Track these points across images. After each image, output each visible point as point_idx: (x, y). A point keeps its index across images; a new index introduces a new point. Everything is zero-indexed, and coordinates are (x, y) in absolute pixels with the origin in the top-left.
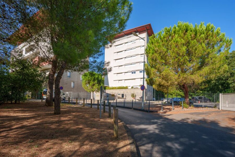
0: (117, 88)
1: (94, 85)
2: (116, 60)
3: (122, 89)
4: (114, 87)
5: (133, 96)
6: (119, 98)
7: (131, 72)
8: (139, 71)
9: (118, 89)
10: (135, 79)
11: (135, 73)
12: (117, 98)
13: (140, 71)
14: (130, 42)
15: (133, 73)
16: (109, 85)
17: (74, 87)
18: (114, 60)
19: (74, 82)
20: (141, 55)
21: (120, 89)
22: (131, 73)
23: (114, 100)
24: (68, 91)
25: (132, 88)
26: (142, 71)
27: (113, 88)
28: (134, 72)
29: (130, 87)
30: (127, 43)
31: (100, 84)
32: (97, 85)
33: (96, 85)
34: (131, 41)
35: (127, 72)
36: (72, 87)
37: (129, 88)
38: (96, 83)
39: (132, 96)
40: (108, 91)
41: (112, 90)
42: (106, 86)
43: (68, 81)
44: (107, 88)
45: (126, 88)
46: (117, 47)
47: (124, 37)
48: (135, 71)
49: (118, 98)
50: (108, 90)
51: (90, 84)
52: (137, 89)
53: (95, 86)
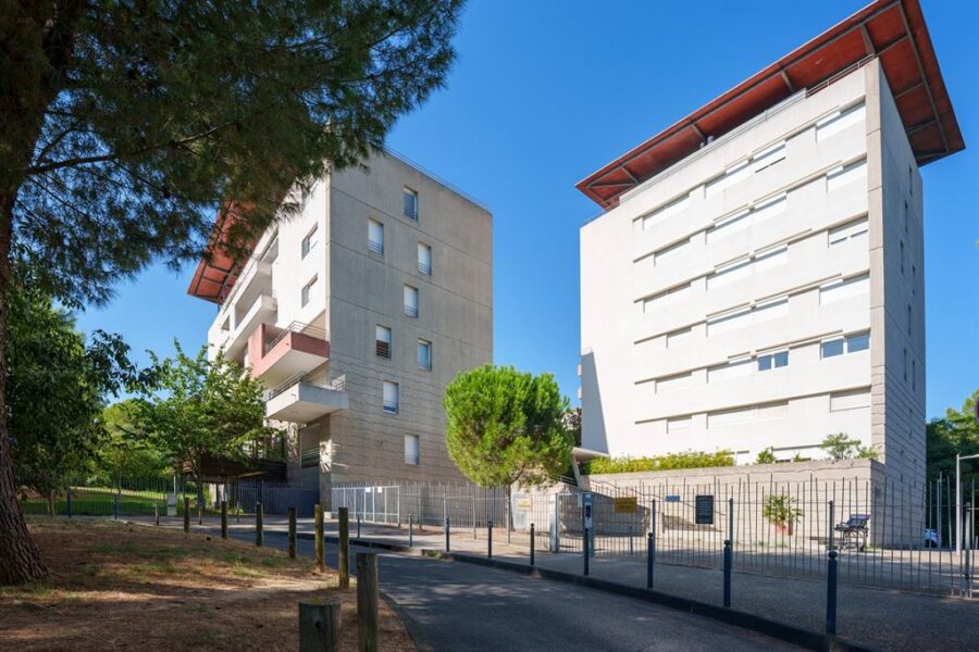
0: (658, 463)
1: (506, 443)
2: (646, 299)
3: (692, 471)
4: (638, 457)
5: (779, 511)
6: (672, 523)
7: (754, 358)
8: (818, 345)
9: (664, 467)
10: (784, 402)
11: (782, 360)
12: (659, 526)
13: (824, 346)
14: (745, 166)
15: (764, 364)
16: (607, 452)
17: (417, 460)
18: (636, 302)
19: (417, 437)
20: (831, 230)
21: (674, 467)
22: (756, 363)
23: (632, 533)
24: (384, 484)
25: (765, 458)
26: (841, 341)
27: (631, 467)
28: (776, 356)
29: (753, 458)
30: (723, 176)
31: (547, 440)
32: (523, 442)
33: (519, 440)
34: (751, 161)
35: (725, 365)
36: (407, 462)
37: (740, 460)
38: (521, 431)
39: (768, 513)
40: (602, 484)
41: (627, 475)
42: (593, 458)
43: (389, 430)
44: (595, 465)
45: (722, 461)
46: (650, 221)
47: (698, 148)
48: (787, 349)
49: (666, 526)
50: (603, 477)
51: (487, 436)
52: (805, 465)
53: (512, 449)
